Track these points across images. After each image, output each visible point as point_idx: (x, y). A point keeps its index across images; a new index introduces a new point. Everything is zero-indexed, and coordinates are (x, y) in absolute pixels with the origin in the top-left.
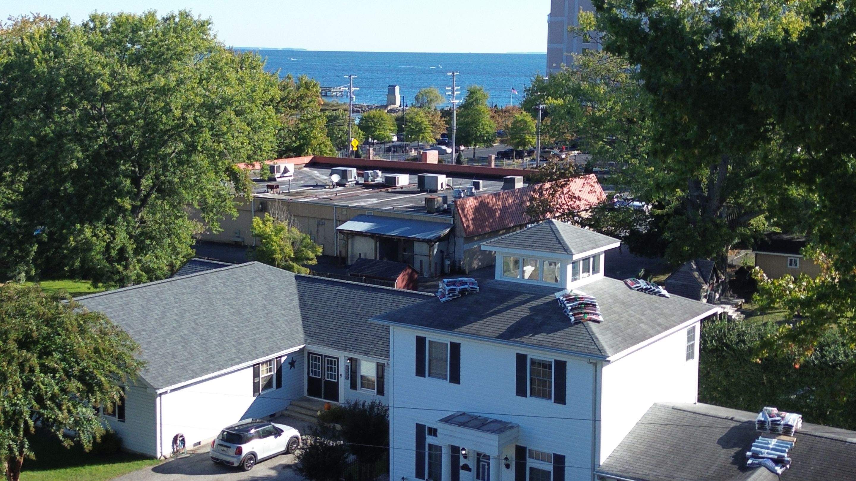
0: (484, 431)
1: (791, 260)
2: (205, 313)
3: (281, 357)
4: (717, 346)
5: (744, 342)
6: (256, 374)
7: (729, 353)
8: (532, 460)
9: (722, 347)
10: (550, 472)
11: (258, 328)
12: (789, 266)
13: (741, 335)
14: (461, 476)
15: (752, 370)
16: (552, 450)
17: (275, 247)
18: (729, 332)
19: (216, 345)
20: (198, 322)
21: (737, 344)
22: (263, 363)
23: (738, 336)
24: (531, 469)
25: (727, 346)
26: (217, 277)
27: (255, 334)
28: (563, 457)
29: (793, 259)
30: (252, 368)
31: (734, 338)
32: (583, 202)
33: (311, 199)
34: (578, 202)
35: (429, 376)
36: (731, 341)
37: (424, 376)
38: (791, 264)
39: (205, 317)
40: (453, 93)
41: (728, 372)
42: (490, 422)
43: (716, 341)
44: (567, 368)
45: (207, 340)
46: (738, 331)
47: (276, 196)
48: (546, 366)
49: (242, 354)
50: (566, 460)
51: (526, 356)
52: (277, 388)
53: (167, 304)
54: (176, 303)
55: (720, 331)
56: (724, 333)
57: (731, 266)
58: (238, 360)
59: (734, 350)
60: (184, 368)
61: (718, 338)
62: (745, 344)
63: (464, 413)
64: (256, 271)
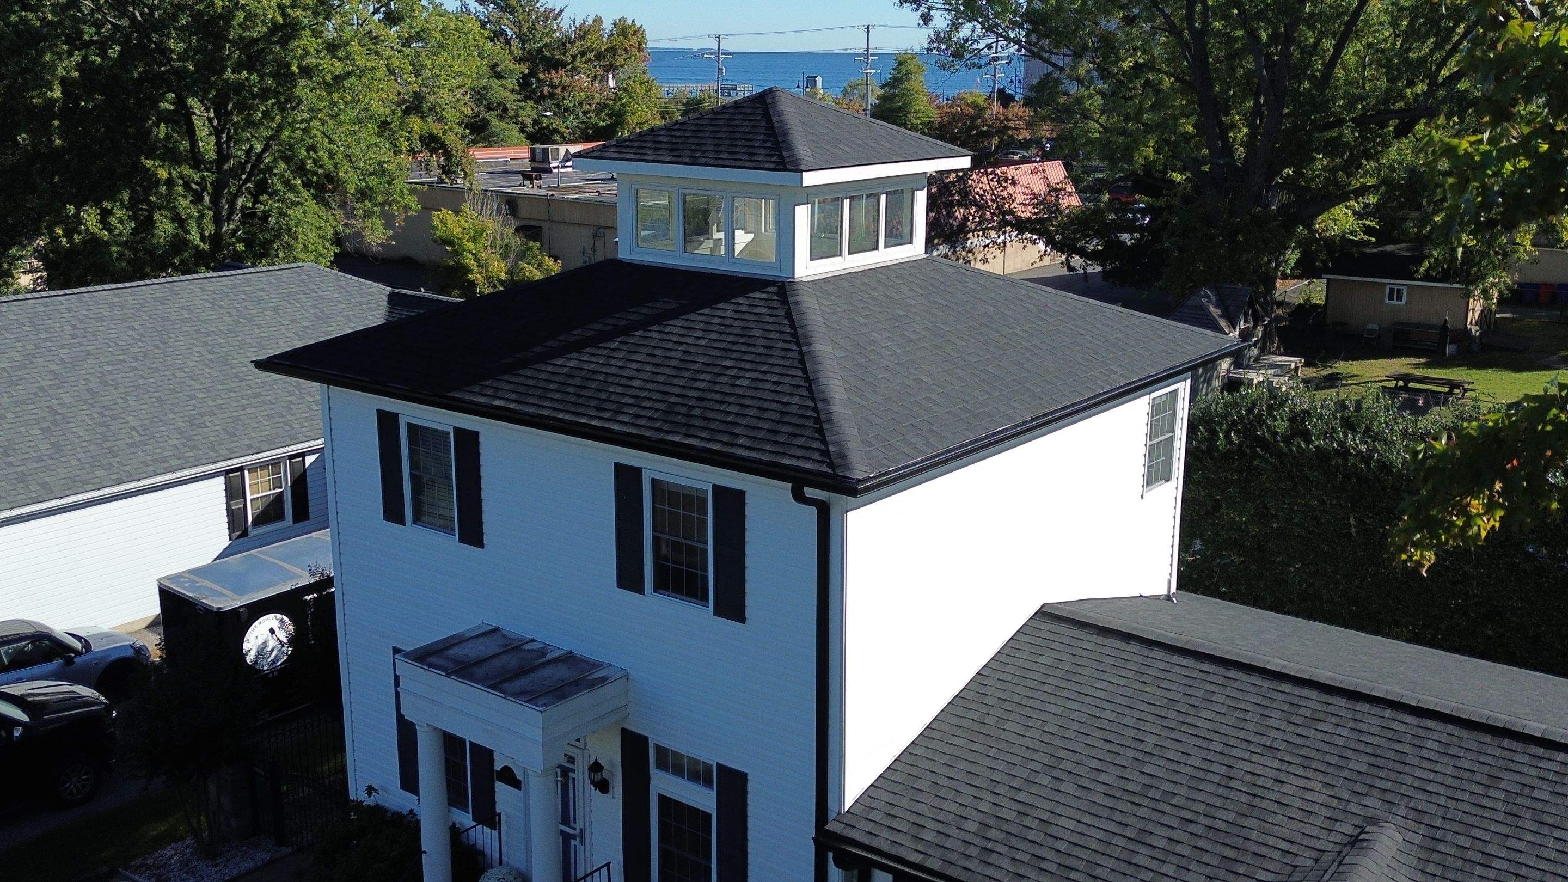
0: (506, 694)
1: (1392, 291)
2: (136, 360)
3: (303, 455)
4: (1240, 445)
5: (1306, 435)
6: (234, 492)
7: (1267, 461)
8: (661, 774)
9: (1252, 448)
10: (709, 816)
11: (257, 395)
12: (1387, 301)
13: (1298, 420)
14: (498, 797)
15: (1323, 503)
16: (711, 756)
17: (469, 260)
18: (1270, 414)
19: (133, 428)
20: (109, 378)
21: (1288, 440)
22: (253, 469)
23: (1292, 420)
24: (663, 799)
25: (1262, 442)
26: (203, 290)
27: (244, 407)
28: (742, 777)
29: (1396, 288)
30: (221, 480)
31: (1281, 426)
32: (1019, 188)
33: (587, 195)
34: (1011, 189)
35: (416, 520)
36: (1274, 434)
37: (402, 522)
38: (1391, 298)
39: (135, 368)
40: (868, 59)
41: (1265, 507)
42: (549, 662)
43: (1238, 432)
44: (749, 511)
45: (114, 418)
46: (1291, 411)
47: (536, 191)
48: (692, 500)
49: (193, 448)
50: (751, 786)
51: (638, 471)
52: (296, 520)
53: (46, 340)
54: (74, 337)
55: (1250, 411)
56: (1260, 415)
57: (1280, 304)
58: (175, 462)
59: (1280, 454)
60: (22, 478)
61: (1245, 426)
62: (1309, 441)
63: (496, 630)
64: (302, 281)
